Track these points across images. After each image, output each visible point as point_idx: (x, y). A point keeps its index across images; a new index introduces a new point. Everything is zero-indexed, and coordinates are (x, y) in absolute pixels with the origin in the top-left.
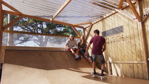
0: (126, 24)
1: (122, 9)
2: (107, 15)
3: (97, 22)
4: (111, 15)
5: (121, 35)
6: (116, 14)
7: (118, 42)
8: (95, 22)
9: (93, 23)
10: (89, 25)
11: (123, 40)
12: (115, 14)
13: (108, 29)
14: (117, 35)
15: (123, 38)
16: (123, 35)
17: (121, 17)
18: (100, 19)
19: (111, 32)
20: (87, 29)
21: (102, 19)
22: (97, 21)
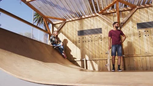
0: (105, 27)
1: (102, 14)
2: (87, 16)
3: (73, 21)
4: (90, 17)
5: (99, 35)
6: (96, 17)
7: (96, 42)
8: (71, 20)
9: (67, 20)
10: (61, 21)
11: (101, 40)
12: (94, 17)
13: (86, 29)
14: (96, 35)
15: (101, 38)
16: (101, 36)
17: (101, 20)
18: (78, 19)
19: (89, 32)
20: (56, 25)
21: (80, 18)
22: (74, 19)
